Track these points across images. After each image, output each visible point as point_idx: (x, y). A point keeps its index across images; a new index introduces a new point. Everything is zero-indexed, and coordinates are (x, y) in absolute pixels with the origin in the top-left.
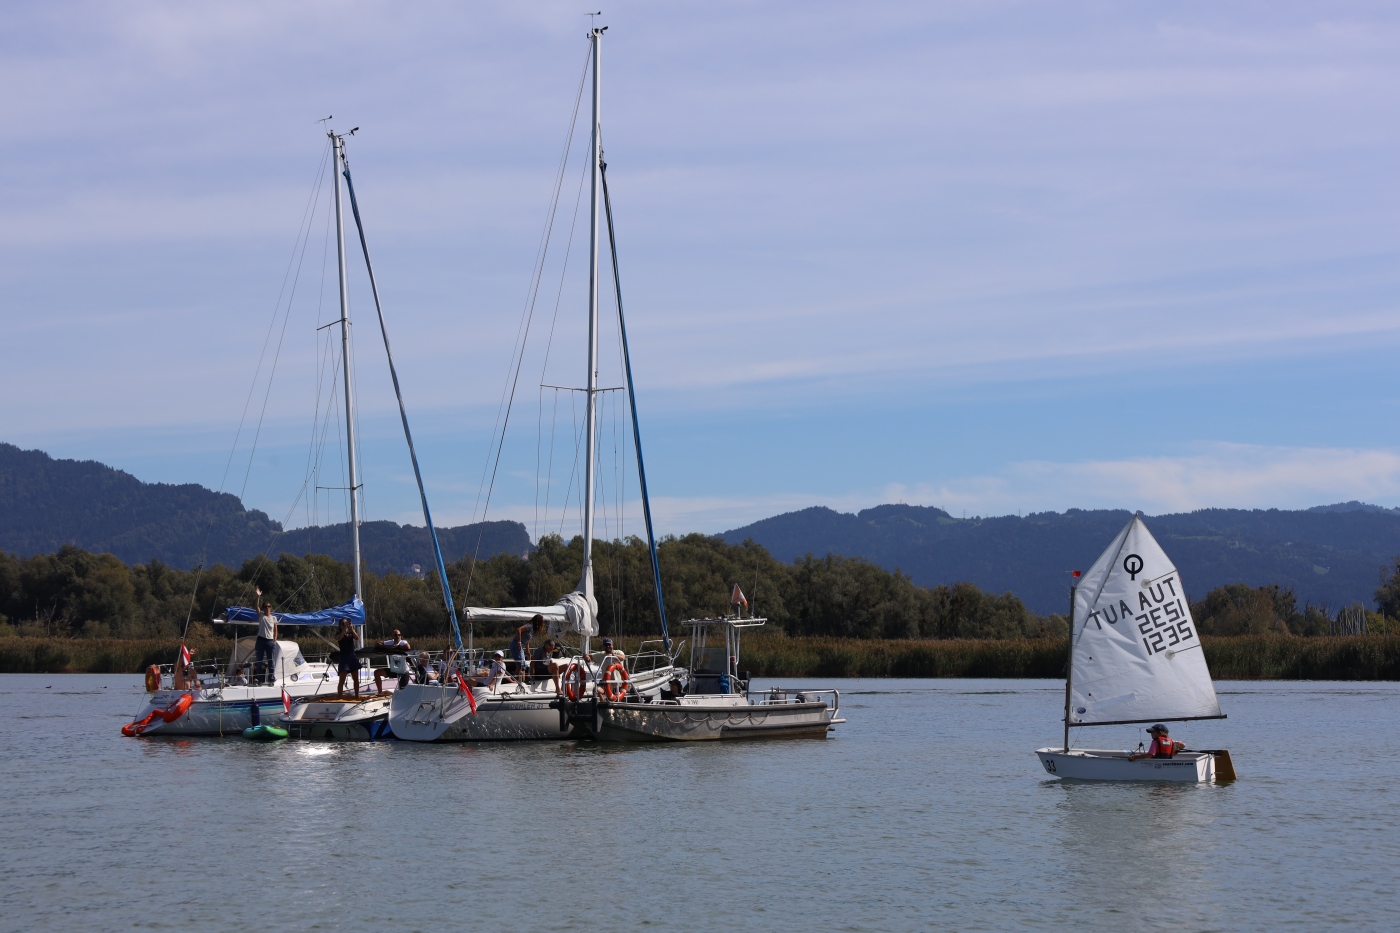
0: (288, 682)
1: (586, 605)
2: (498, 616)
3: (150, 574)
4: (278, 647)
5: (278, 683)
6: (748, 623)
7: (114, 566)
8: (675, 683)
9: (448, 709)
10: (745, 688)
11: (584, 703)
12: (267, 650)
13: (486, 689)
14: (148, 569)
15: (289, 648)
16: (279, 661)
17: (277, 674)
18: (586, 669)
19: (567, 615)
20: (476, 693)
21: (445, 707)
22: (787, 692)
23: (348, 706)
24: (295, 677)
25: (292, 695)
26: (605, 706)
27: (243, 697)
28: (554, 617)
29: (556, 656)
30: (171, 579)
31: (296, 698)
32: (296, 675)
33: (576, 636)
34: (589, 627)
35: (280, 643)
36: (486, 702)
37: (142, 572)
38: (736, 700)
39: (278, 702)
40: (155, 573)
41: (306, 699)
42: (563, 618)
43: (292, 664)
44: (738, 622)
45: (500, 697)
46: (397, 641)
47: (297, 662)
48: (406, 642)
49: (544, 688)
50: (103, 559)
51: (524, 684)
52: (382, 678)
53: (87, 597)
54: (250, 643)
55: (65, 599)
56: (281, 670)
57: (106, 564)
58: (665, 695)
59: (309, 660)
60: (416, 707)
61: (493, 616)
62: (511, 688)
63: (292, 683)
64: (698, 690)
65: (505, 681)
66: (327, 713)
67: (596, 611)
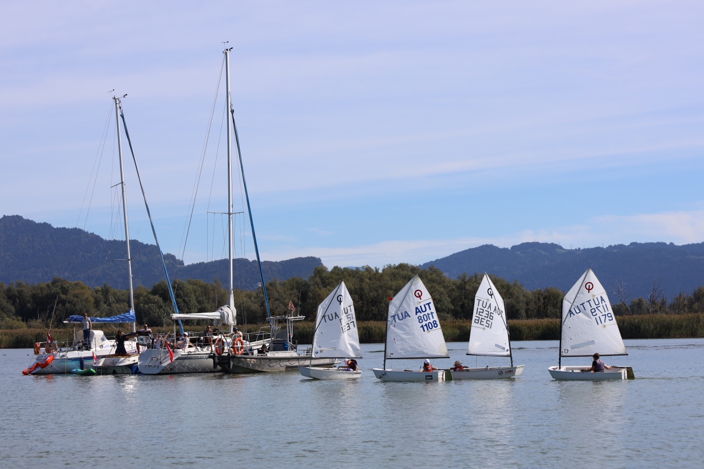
0: (98, 349)
1: (230, 312)
3: (103, 292)
4: (93, 333)
5: (93, 350)
6: (296, 318)
7: (82, 288)
8: (264, 346)
9: (164, 360)
11: (224, 356)
12: (88, 335)
13: (181, 350)
14: (102, 290)
15: (98, 334)
16: (94, 340)
17: (93, 345)
18: (224, 340)
19: (221, 316)
20: (177, 352)
21: (162, 359)
23: (122, 359)
25: (98, 355)
26: (234, 357)
27: (77, 356)
28: (215, 317)
29: (216, 335)
30: (114, 295)
31: (99, 356)
32: (102, 346)
33: (226, 326)
34: (232, 321)
35: (94, 331)
36: (180, 356)
37: (99, 291)
39: (91, 358)
40: (105, 292)
41: (105, 356)
42: (219, 317)
43: (100, 341)
44: (292, 318)
45: (187, 354)
46: (146, 329)
47: (103, 340)
48: (150, 330)
49: (208, 350)
50: (77, 284)
51: (199, 348)
52: (140, 346)
53: (68, 305)
54: (81, 332)
57: (78, 287)
58: (259, 352)
59: (109, 339)
60: (150, 359)
61: (186, 317)
62: (193, 349)
63: (100, 349)
64: (275, 349)
65: (190, 346)
66: (114, 363)
67: (235, 314)
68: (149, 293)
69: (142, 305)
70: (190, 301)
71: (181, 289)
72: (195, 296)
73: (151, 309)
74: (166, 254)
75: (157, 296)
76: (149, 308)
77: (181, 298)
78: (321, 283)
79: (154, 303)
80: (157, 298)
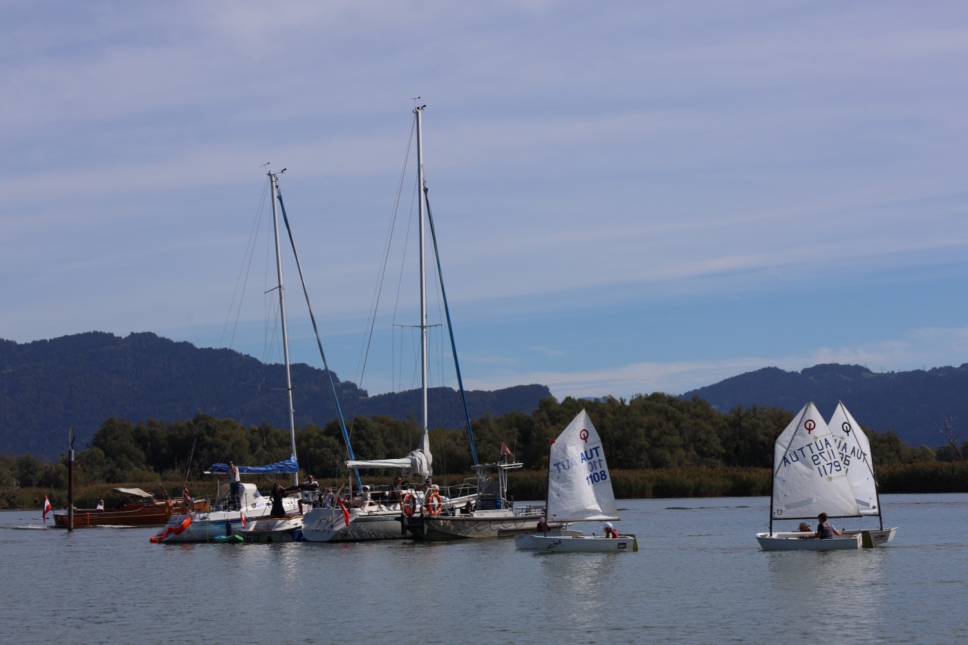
0: (250, 508)
1: (424, 458)
2: (367, 466)
3: (261, 432)
4: (243, 488)
5: (243, 510)
6: (511, 466)
7: (234, 428)
8: (469, 504)
9: (336, 522)
10: (511, 506)
11: (415, 517)
13: (359, 509)
14: (260, 429)
15: (250, 488)
16: (244, 496)
17: (243, 504)
18: (416, 497)
19: (412, 464)
20: (353, 512)
21: (334, 521)
22: (536, 508)
23: (280, 522)
24: (254, 505)
25: (248, 516)
26: (429, 518)
27: (222, 518)
28: (403, 465)
29: (405, 488)
30: (276, 436)
31: (249, 518)
32: (255, 504)
33: (418, 476)
34: (426, 471)
36: (358, 517)
37: (255, 431)
38: (506, 513)
39: (239, 521)
40: (264, 432)
41: (257, 518)
42: (410, 465)
43: (252, 497)
44: (505, 466)
45: (367, 514)
47: (256, 496)
48: (316, 482)
49: (394, 509)
50: (226, 423)
51: (382, 506)
52: (303, 504)
53: (215, 450)
54: (227, 486)
55: (200, 452)
56: (245, 501)
57: (228, 426)
58: (462, 511)
59: (263, 495)
60: (318, 521)
61: (364, 466)
62: (374, 508)
63: (252, 509)
64: (483, 508)
65: (371, 504)
66: (268, 526)
67: (431, 461)
68: (321, 434)
69: (312, 449)
70: (376, 444)
71: (363, 429)
72: (382, 437)
73: (325, 455)
74: (344, 381)
75: (332, 438)
76: (322, 453)
77: (364, 440)
78: (548, 419)
79: (328, 447)
80: (332, 440)
